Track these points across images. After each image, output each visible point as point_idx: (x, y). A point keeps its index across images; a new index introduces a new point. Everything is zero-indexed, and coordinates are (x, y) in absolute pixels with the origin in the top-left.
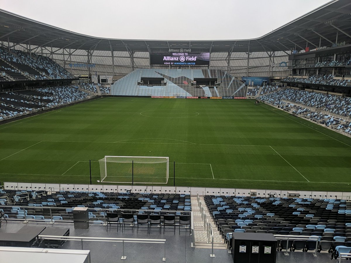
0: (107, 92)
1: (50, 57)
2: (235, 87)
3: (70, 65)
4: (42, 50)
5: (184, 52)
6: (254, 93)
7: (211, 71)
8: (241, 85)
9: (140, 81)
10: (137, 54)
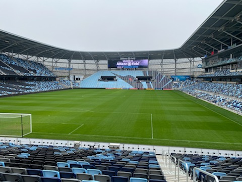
0: (77, 86)
1: (43, 64)
2: (164, 82)
3: (56, 69)
4: (38, 59)
5: (131, 60)
6: (178, 86)
7: (149, 71)
8: (169, 81)
9: (100, 78)
10: (101, 62)
